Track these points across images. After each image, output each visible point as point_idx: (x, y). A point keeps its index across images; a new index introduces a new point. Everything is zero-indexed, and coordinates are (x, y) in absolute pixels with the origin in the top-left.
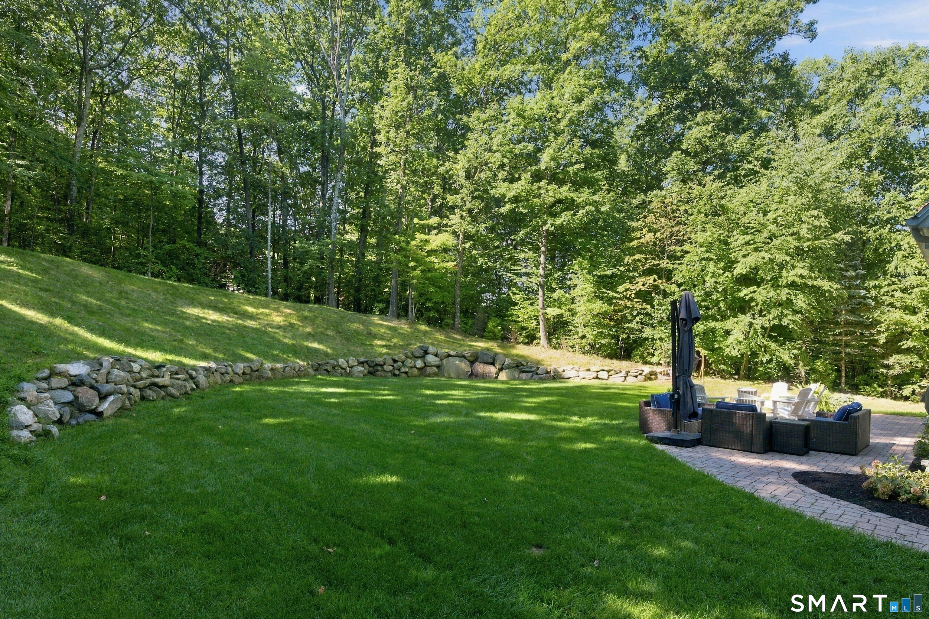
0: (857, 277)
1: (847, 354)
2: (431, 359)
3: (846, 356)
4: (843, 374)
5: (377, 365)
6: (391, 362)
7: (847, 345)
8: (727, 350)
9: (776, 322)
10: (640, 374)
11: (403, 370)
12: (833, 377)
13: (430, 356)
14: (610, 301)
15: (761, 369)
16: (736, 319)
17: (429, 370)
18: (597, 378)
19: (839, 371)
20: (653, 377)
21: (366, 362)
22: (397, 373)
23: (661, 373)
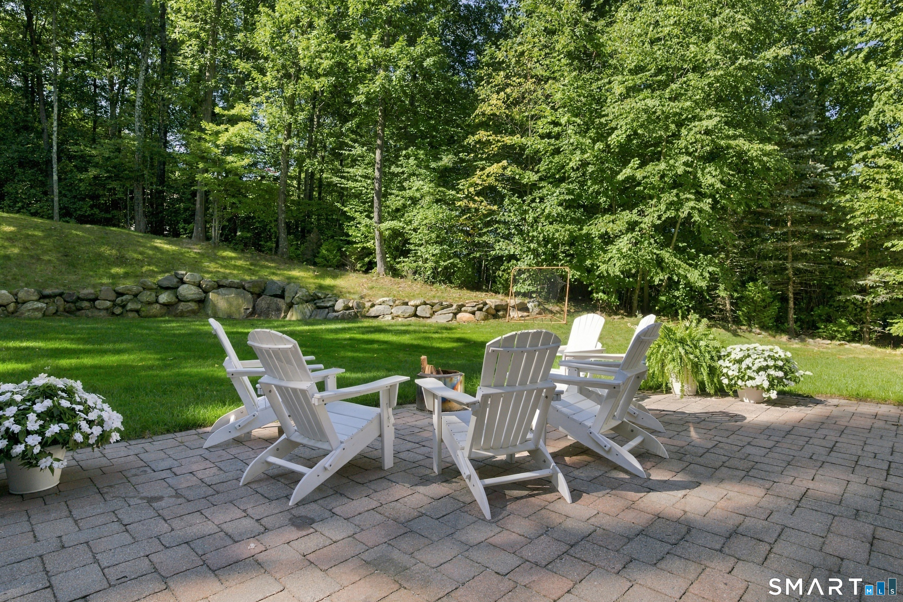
0: (808, 144)
1: (798, 272)
2: (186, 291)
3: (795, 274)
4: (791, 304)
5: (79, 299)
6: (112, 296)
7: (796, 258)
8: (603, 268)
9: (671, 214)
10: (480, 309)
11: (130, 306)
12: (774, 309)
13: (185, 286)
14: (451, 203)
15: (663, 298)
16: (612, 217)
17: (182, 306)
18: (415, 315)
19: (784, 299)
20: (501, 313)
21: (61, 295)
22: (118, 311)
23: (513, 307)
